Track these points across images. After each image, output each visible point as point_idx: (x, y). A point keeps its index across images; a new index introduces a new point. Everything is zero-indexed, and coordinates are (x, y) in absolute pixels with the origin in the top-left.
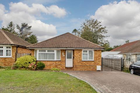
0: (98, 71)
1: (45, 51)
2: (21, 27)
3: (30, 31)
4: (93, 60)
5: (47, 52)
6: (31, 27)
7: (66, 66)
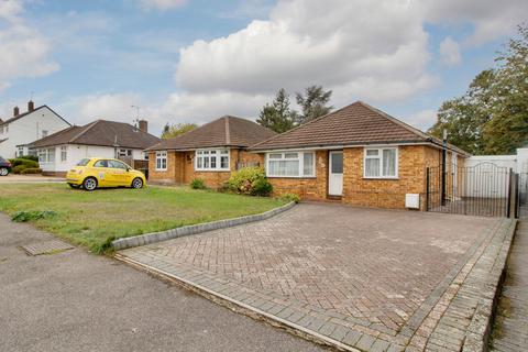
0: (410, 209)
1: (280, 156)
2: (306, 98)
3: (327, 105)
4: (396, 177)
5: (283, 158)
6: (330, 92)
7: (330, 193)
